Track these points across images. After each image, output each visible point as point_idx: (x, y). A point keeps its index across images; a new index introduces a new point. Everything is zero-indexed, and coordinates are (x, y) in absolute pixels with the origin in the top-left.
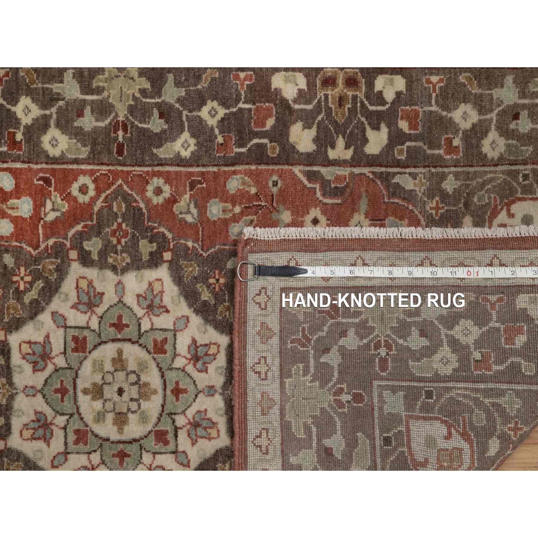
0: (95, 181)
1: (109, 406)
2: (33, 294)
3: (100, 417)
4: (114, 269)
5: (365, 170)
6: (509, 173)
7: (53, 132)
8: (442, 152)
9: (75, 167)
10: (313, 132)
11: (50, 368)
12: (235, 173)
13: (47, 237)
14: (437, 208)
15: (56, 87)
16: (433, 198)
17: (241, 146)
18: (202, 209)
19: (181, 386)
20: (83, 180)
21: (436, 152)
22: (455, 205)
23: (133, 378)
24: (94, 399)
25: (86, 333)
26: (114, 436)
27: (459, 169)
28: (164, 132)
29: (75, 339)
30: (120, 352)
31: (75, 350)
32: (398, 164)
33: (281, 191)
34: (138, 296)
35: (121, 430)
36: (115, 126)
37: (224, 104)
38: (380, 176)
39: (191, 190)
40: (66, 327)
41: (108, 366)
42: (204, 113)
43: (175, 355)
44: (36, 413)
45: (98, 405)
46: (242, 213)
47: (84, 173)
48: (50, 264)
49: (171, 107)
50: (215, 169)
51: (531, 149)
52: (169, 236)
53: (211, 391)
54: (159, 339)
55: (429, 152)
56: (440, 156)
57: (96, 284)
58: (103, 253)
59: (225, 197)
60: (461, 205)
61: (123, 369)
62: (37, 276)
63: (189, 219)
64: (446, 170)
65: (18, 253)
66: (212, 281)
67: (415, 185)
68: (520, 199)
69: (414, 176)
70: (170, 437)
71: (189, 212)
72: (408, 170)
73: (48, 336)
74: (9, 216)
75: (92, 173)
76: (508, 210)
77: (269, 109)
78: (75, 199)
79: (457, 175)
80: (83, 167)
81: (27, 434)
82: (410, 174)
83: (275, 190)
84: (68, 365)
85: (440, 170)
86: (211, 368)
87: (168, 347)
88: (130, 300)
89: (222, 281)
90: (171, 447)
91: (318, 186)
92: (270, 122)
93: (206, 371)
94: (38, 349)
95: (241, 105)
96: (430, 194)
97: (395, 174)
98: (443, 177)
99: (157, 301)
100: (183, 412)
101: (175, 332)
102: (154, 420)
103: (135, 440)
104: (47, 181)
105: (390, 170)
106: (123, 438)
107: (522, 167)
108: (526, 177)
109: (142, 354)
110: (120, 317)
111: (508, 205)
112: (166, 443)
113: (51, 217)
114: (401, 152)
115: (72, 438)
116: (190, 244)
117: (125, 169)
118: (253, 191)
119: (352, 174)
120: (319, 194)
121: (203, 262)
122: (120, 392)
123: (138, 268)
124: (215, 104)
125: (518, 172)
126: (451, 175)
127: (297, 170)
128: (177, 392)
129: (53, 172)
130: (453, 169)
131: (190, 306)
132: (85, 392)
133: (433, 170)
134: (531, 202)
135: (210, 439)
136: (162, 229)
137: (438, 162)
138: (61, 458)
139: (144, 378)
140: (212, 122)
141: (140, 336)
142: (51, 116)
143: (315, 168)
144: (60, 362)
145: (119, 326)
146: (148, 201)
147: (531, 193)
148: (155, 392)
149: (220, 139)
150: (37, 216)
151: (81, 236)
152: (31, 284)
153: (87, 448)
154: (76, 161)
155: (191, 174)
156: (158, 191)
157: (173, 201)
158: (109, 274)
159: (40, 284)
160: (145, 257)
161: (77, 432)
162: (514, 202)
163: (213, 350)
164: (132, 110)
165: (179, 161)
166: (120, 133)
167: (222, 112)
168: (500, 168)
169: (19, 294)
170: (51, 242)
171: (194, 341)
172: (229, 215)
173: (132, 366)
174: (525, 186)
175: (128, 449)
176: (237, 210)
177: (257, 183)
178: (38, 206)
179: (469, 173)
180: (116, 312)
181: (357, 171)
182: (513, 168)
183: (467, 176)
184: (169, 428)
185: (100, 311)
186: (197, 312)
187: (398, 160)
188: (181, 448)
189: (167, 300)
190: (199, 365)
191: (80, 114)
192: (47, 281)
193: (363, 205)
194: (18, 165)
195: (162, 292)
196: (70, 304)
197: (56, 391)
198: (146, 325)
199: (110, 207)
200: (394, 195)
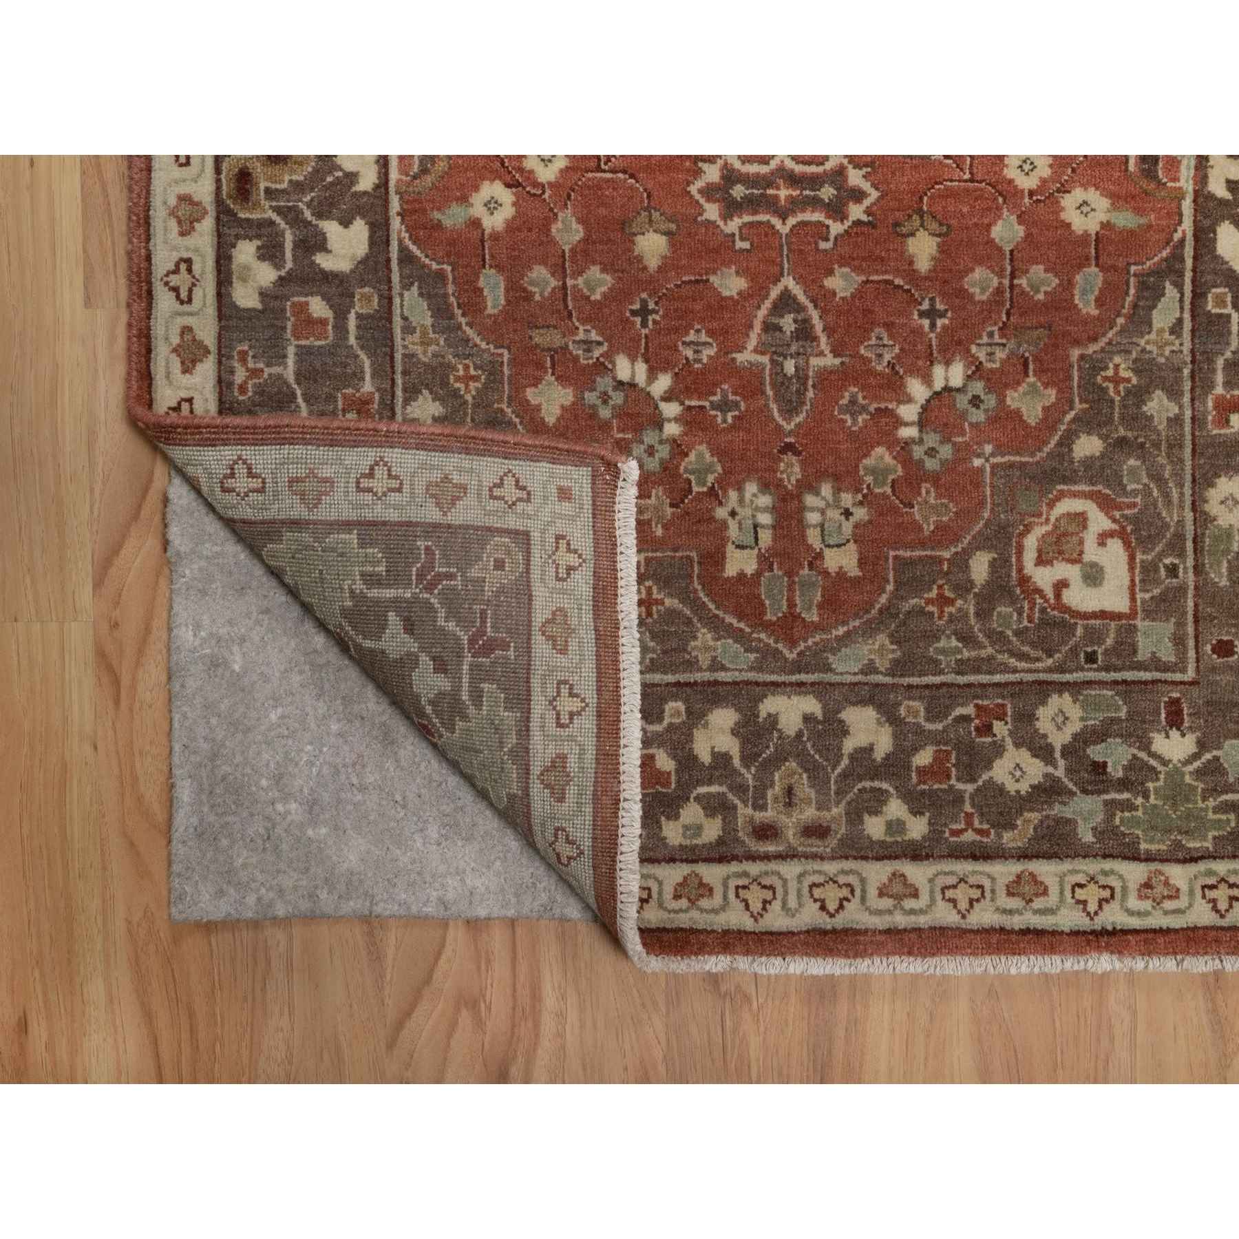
5: (1187, 225)
6: (1180, 537)
8: (1219, 390)
14: (1116, 380)
16: (1137, 371)
21: (1220, 378)
22: (1122, 418)
27: (1188, 428)
32: (1199, 295)
38: (1177, 257)
51: (1224, 582)
55: (1220, 363)
56: (1212, 386)
60: (1122, 432)
64: (1186, 399)
67: (1161, 331)
68: (1132, 558)
69: (1176, 329)
72: (1187, 316)
76: (1111, 534)
79: (1176, 421)
82: (1180, 321)
85: (1187, 386)
96: (1144, 366)
97: (1179, 286)
98: (1174, 393)
105: (1188, 276)
107: (1190, 562)
108: (1173, 571)
111: (1122, 534)
114: (1220, 302)
119: (1179, 196)
125: (1182, 554)
126: (1177, 410)
130: (1188, 413)
133: (1186, 372)
134: (1127, 582)
137: (1202, 382)
147: (1142, 581)
162: (1127, 545)
168: (1189, 515)
174: (1157, 570)
179: (1181, 447)
181: (1187, 206)
182: (1189, 545)
183: (1175, 445)
187: (1204, 295)
193: (1126, 220)
200: (1143, 286)
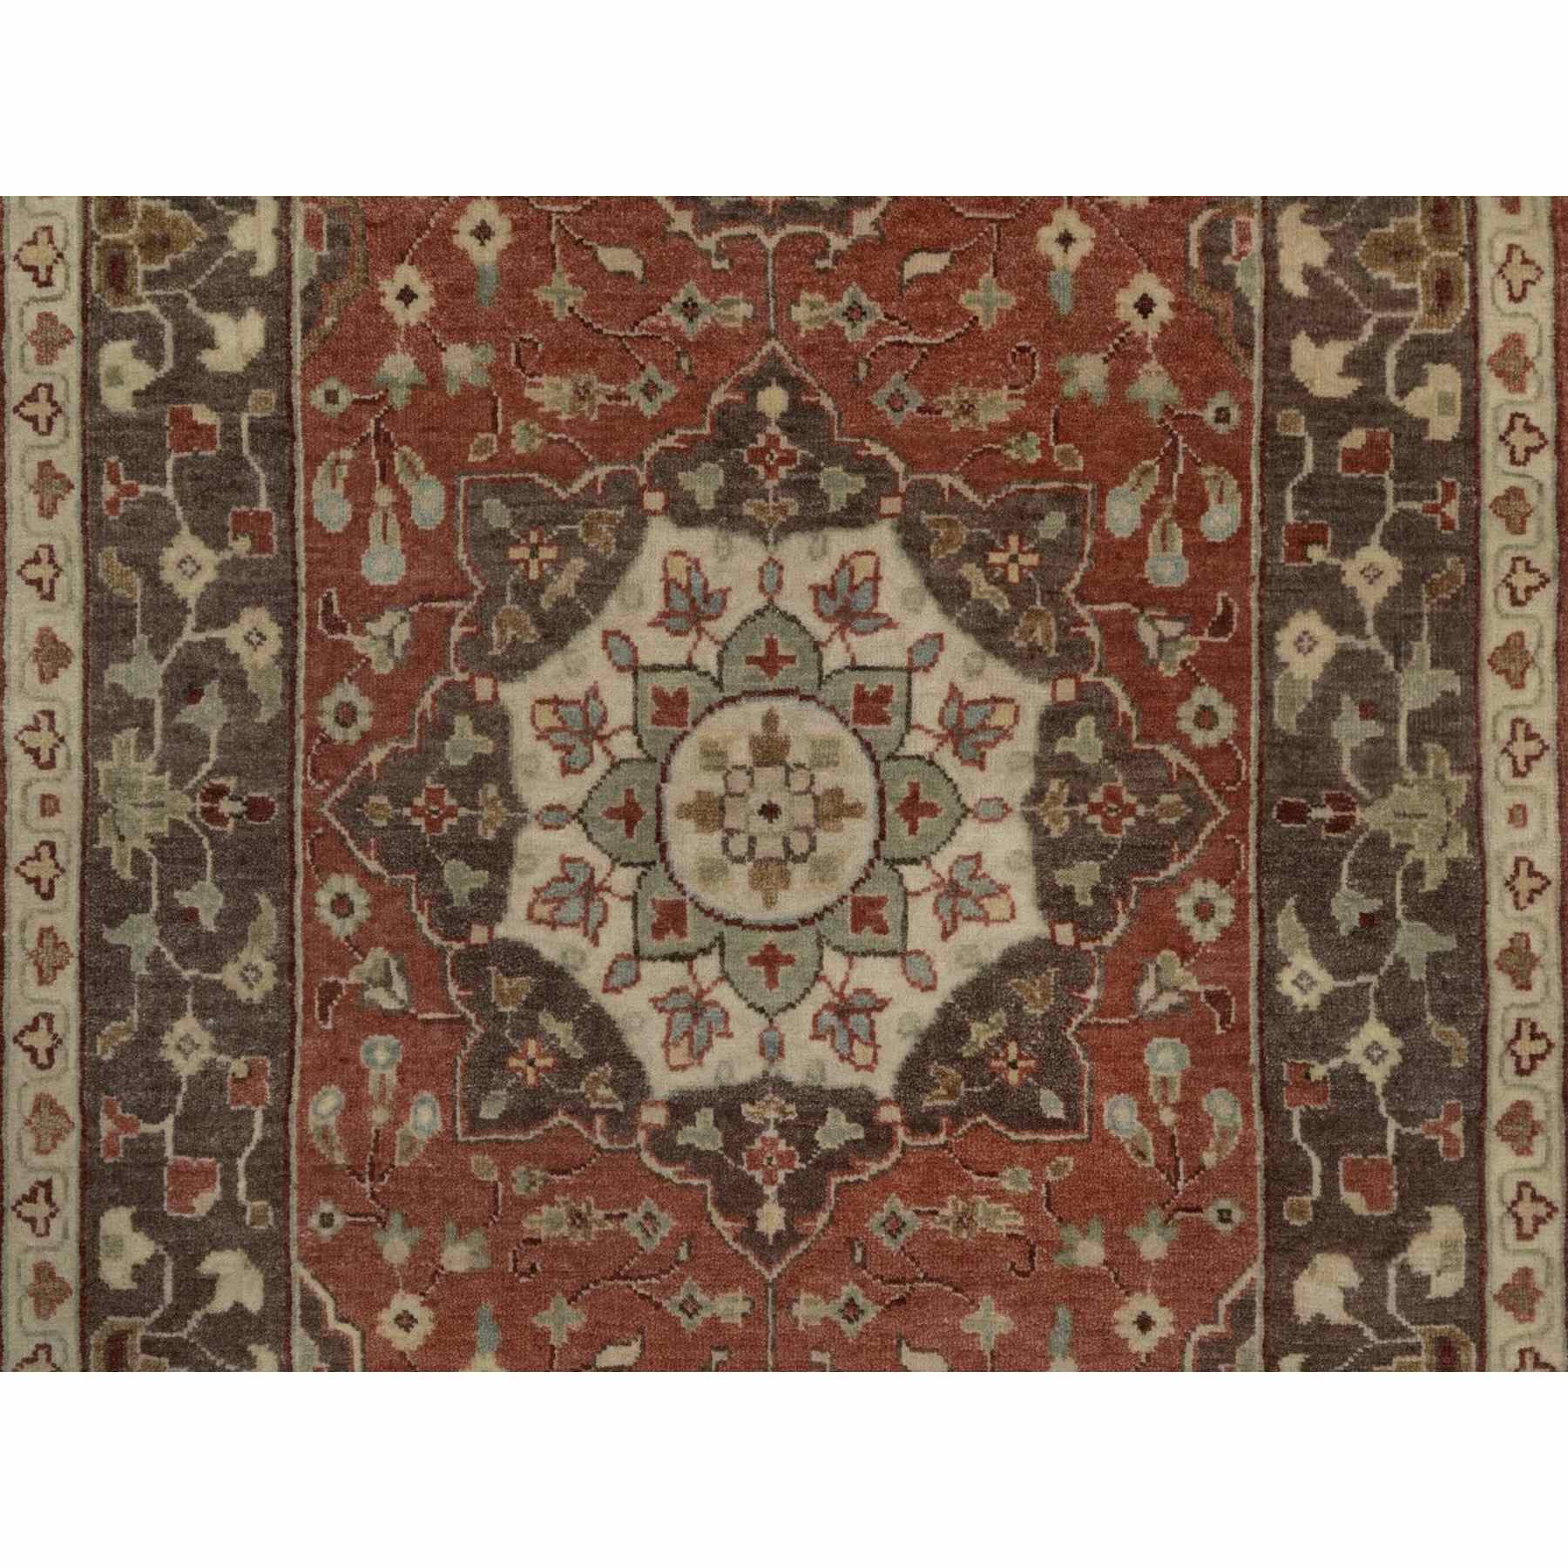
0: (1224, 747)
1: (739, 781)
2: (981, 587)
3: (714, 757)
4: (1037, 795)
7: (1328, 642)
9: (1255, 696)
10: (1337, 1315)
11: (821, 630)
12: (1247, 1110)
13: (1103, 622)
15: (1423, 648)
17: (1305, 1124)
18: (1169, 1024)
19: (783, 970)
20: (1227, 715)
23: (800, 844)
24: (755, 742)
25: (897, 722)
26: (675, 795)
28: (1333, 926)
29: (884, 695)
30: (855, 810)
31: (861, 696)
33: (1209, 1230)
34: (977, 858)
35: (685, 811)
36: (1343, 802)
37: (1395, 1081)
39: (1209, 995)
40: (910, 670)
41: (825, 779)
42: (1375, 1031)
43: (850, 955)
44: (725, 592)
45: (741, 754)
46: (1159, 1129)
47: (1242, 719)
48: (1044, 633)
49: (1385, 945)
50: (1254, 1059)
52: (1108, 940)
53: (772, 1048)
54: (885, 913)
57: (1004, 747)
58: (1069, 767)
59: (1195, 1083)
61: (820, 818)
62: (1019, 596)
63: (1146, 990)
65: (1066, 549)
66: (1013, 1049)
70: (671, 942)
71: (1161, 989)
73: (890, 624)
74: (1146, 527)
75: (1242, 738)
77: (1384, 1199)
78: (1185, 696)
80: (1254, 717)
81: (678, 569)
83: (1211, 1215)
84: (829, 676)
86: (822, 1049)
87: (868, 936)
88: (970, 836)
89: (1013, 1077)
90: (650, 945)
91: (1221, 1328)
92: (1355, 1201)
93: (816, 1037)
94: (862, 601)
95: (1392, 1125)
99: (967, 906)
100: (725, 977)
101: (900, 954)
102: (710, 900)
103: (663, 849)
104: (1223, 625)
106: (670, 818)
109: (851, 869)
110: (932, 810)
112: (658, 931)
113: (1147, 634)
115: (670, 683)
116: (1092, 993)
117: (1252, 824)
118: (1209, 1158)
120: (1203, 1331)
121: (1053, 1025)
122: (770, 811)
123: (1037, 858)
124: (1394, 1059)
127: (1255, 1273)
128: (770, 960)
129: (1242, 641)
131: (959, 994)
132: (770, 720)
135: (666, 1045)
136: (1122, 921)
138: (624, 657)
139: (799, 872)
140: (1355, 1050)
141: (893, 863)
142: (1362, 635)
143: (1259, 1321)
144: (835, 657)
145: (914, 808)
146: (1182, 883)
148: (770, 902)
149: (1318, 1072)
150: (1149, 598)
151: (1105, 710)
152: (1002, 582)
153: (646, 724)
154: (1266, 699)
155: (1243, 999)
156: (1204, 911)
157: (1185, 948)
158: (1026, 781)
159: (1003, 606)
160: (1061, 877)
161: (682, 697)
163: (862, 1053)
164: (1377, 842)
165: (1270, 965)
166: (1327, 813)
167: (1377, 1075)
169: (978, 550)
170: (1093, 633)
171: (881, 1005)
172: (1154, 1094)
173: (827, 841)
175: (644, 829)
176: (1167, 1117)
177: (1226, 1168)
178: (1170, 602)
180: (943, 799)
184: (692, 941)
185: (946, 758)
186: (945, 1011)
188: (646, 968)
189: (969, 932)
190: (829, 1018)
191: (1367, 711)
192: (1007, 623)
194: (1255, 551)
195: (986, 919)
196: (961, 682)
197: (771, 645)
198: (915, 877)
199: (1168, 786)
